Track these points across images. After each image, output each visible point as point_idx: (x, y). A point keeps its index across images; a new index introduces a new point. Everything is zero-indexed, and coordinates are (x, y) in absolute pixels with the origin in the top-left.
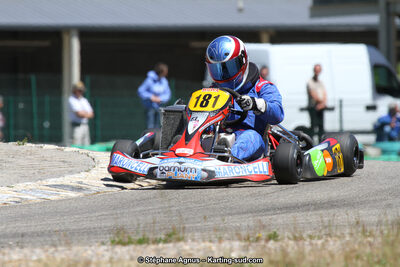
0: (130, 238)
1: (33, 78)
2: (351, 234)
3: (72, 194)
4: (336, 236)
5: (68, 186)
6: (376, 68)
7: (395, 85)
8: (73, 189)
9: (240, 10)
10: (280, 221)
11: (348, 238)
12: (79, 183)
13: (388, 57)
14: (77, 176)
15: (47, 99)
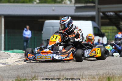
0: (21, 79)
2: (88, 78)
3: (3, 66)
4: (84, 78)
5: (2, 63)
6: (94, 28)
7: (100, 33)
8: (3, 64)
10: (66, 74)
11: (87, 79)
12: (5, 62)
13: (98, 25)
14: (4, 60)
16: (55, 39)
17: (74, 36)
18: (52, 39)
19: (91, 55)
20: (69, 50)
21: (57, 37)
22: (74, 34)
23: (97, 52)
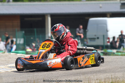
1: (35, 29)
9: (101, 7)
15: (41, 36)
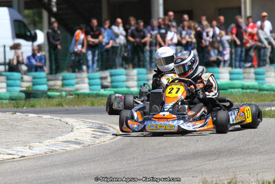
16: (177, 93)
17: (201, 86)
18: (169, 93)
19: (239, 121)
20: (198, 112)
21: (179, 89)
22: (202, 82)
23: (246, 114)
